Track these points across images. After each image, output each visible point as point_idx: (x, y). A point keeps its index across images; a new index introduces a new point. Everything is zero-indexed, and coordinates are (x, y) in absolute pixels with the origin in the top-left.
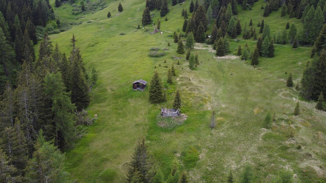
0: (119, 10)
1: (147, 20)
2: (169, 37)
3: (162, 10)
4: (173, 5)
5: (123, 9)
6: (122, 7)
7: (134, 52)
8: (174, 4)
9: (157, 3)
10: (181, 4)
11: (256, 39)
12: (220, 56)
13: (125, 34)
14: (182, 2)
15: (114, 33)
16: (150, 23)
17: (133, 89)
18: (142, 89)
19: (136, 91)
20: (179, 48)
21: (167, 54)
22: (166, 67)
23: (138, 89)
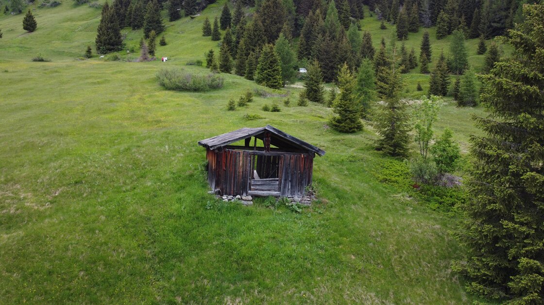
0: (25, 28)
1: (111, 39)
2: (190, 66)
3: (150, 22)
4: (171, 20)
5: (38, 26)
6: (34, 21)
7: (95, 83)
8: (175, 17)
9: (130, 14)
10: (194, 16)
11: (428, 72)
13: (48, 61)
14: (195, 14)
15: (10, 58)
16: (120, 47)
17: (217, 197)
18: (293, 193)
19: (248, 213)
20: (265, 69)
21: (230, 87)
22: (271, 108)
23: (265, 193)
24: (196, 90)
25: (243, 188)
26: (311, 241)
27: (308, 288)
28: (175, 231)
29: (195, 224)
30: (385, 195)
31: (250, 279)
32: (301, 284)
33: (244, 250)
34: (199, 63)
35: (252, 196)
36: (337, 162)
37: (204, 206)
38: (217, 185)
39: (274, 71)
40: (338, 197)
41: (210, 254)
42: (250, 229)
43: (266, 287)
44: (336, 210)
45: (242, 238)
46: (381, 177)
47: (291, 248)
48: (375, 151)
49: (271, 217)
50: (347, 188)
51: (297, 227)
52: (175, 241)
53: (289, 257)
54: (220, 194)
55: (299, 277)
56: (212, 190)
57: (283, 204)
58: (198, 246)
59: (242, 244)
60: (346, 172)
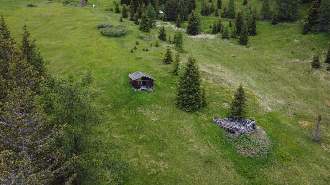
2: (107, 11)
11: (218, 16)
12: (194, 35)
13: (35, 6)
15: (15, 4)
17: (134, 90)
18: (149, 89)
19: (140, 93)
20: (143, 24)
21: (129, 33)
22: (145, 50)
23: (144, 89)
24: (116, 36)
25: (139, 88)
26: (152, 98)
27: (150, 106)
28: (127, 97)
29: (131, 95)
30: (169, 87)
31: (141, 105)
32: (149, 106)
33: (140, 100)
34: (111, 10)
35: (141, 89)
36: (161, 78)
37: (132, 92)
38: (134, 88)
39: (147, 25)
40: (158, 89)
41: (134, 101)
42: (141, 96)
43: (144, 106)
44: (157, 92)
45: (140, 98)
46: (171, 82)
47: (148, 100)
48: (172, 74)
49: (145, 94)
50: (161, 86)
51: (149, 96)
52: (128, 99)
53: (148, 101)
54: (135, 89)
55: (149, 104)
56: (133, 88)
57: (147, 91)
58: (132, 100)
59: (140, 99)
60: (163, 81)
